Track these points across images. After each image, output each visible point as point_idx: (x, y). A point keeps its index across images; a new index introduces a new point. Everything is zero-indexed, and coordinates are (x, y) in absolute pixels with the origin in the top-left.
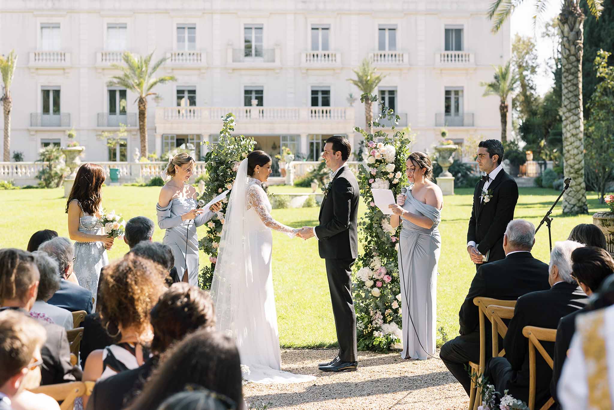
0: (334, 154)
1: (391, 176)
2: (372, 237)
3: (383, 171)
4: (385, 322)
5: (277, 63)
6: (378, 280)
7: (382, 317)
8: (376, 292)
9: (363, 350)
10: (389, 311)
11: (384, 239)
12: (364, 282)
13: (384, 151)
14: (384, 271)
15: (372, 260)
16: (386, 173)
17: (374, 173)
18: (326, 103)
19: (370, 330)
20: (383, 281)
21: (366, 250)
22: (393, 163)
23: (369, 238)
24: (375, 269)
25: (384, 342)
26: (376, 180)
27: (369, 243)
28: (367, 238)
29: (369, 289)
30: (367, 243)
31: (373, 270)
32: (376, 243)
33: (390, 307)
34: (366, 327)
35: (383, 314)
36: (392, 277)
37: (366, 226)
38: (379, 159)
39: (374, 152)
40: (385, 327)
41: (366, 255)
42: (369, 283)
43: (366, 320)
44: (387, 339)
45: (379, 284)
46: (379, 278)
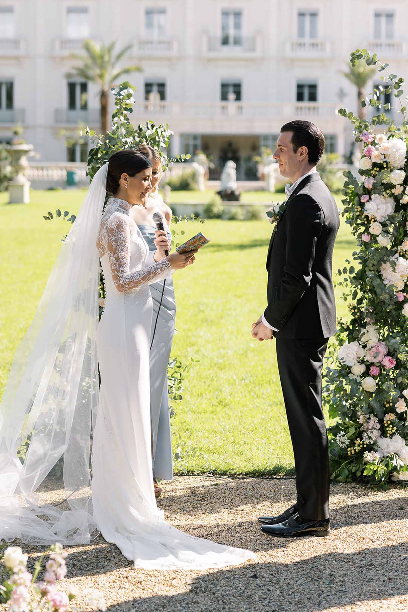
0: (295, 151)
1: (397, 191)
2: (365, 292)
3: (385, 181)
4: (384, 434)
5: (258, 54)
6: (372, 364)
7: (379, 426)
8: (370, 384)
9: (346, 482)
10: (390, 417)
11: (384, 297)
12: (349, 368)
13: (386, 149)
14: (383, 350)
15: (363, 330)
16: (390, 186)
17: (369, 185)
18: (313, 98)
19: (358, 449)
20: (381, 366)
21: (354, 314)
22: (401, 169)
23: (360, 295)
24: (369, 345)
25: (382, 472)
26: (373, 197)
27: (360, 302)
28: (355, 294)
29: (359, 379)
30: (355, 302)
31: (365, 347)
32: (371, 302)
33: (393, 410)
34: (352, 444)
35: (381, 421)
36: (397, 359)
37: (354, 275)
38: (378, 161)
39: (369, 151)
40: (383, 442)
41: (353, 322)
42: (359, 369)
43: (352, 431)
44: (387, 465)
45: (374, 371)
46: (375, 361)
